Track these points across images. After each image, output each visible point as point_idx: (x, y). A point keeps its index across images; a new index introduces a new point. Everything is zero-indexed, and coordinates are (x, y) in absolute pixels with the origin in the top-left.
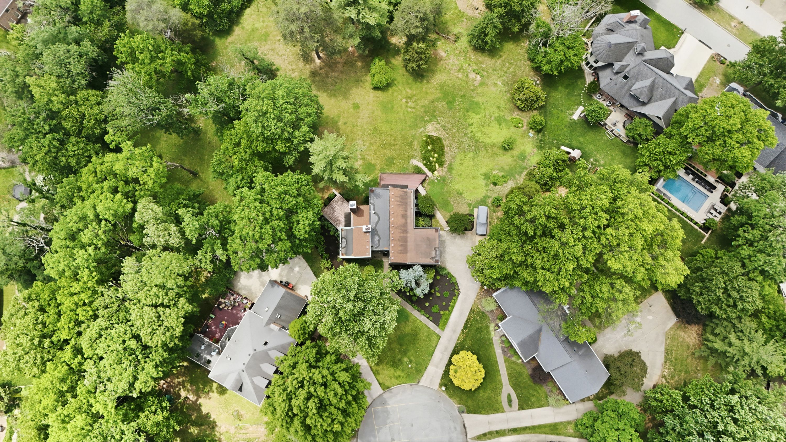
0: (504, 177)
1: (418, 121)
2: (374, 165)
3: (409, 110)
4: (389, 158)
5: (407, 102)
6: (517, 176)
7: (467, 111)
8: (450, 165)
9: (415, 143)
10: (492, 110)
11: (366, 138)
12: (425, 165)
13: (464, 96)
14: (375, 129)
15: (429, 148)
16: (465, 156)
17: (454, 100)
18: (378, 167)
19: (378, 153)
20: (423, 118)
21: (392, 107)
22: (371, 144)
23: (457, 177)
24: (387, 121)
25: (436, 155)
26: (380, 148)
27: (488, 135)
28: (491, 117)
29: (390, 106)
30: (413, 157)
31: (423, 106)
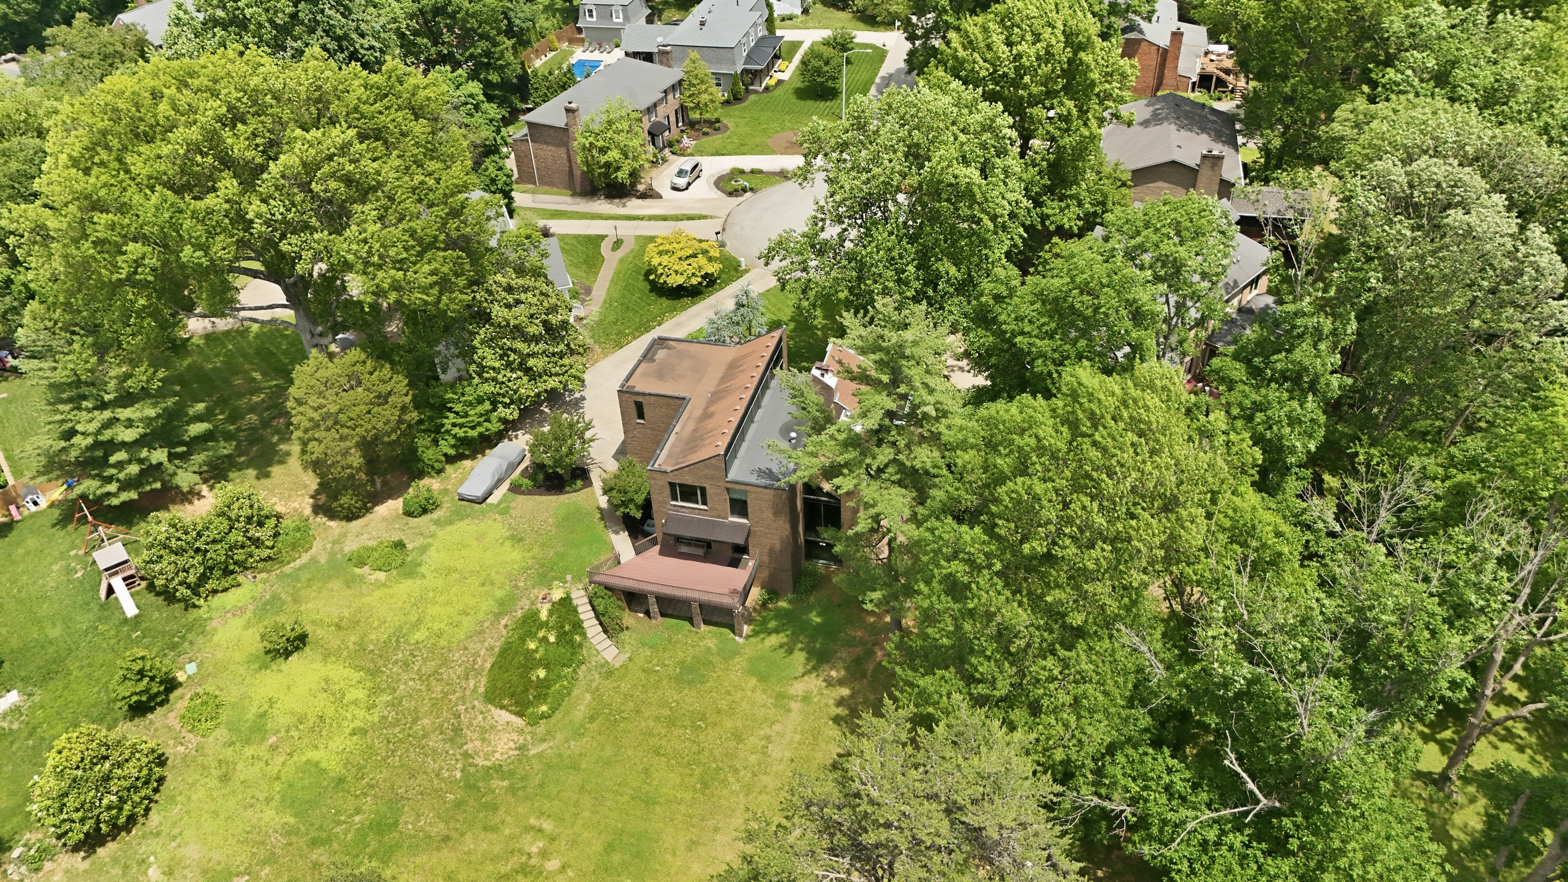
0: (361, 564)
1: (537, 780)
2: (751, 672)
3: (548, 826)
4: (690, 683)
5: (544, 854)
6: (323, 560)
7: (341, 780)
8: (498, 616)
9: (580, 712)
10: (251, 773)
11: (753, 759)
12: (578, 626)
13: (314, 843)
14: (705, 785)
15: (542, 673)
16: (439, 636)
17: (362, 834)
18: (739, 662)
19: (723, 705)
20: (512, 790)
21: (609, 848)
22: (738, 738)
23: (499, 579)
24: (649, 802)
25: (532, 646)
26: (712, 718)
27: (327, 685)
28: (274, 748)
29: (616, 858)
30: (608, 672)
31: (494, 829)
